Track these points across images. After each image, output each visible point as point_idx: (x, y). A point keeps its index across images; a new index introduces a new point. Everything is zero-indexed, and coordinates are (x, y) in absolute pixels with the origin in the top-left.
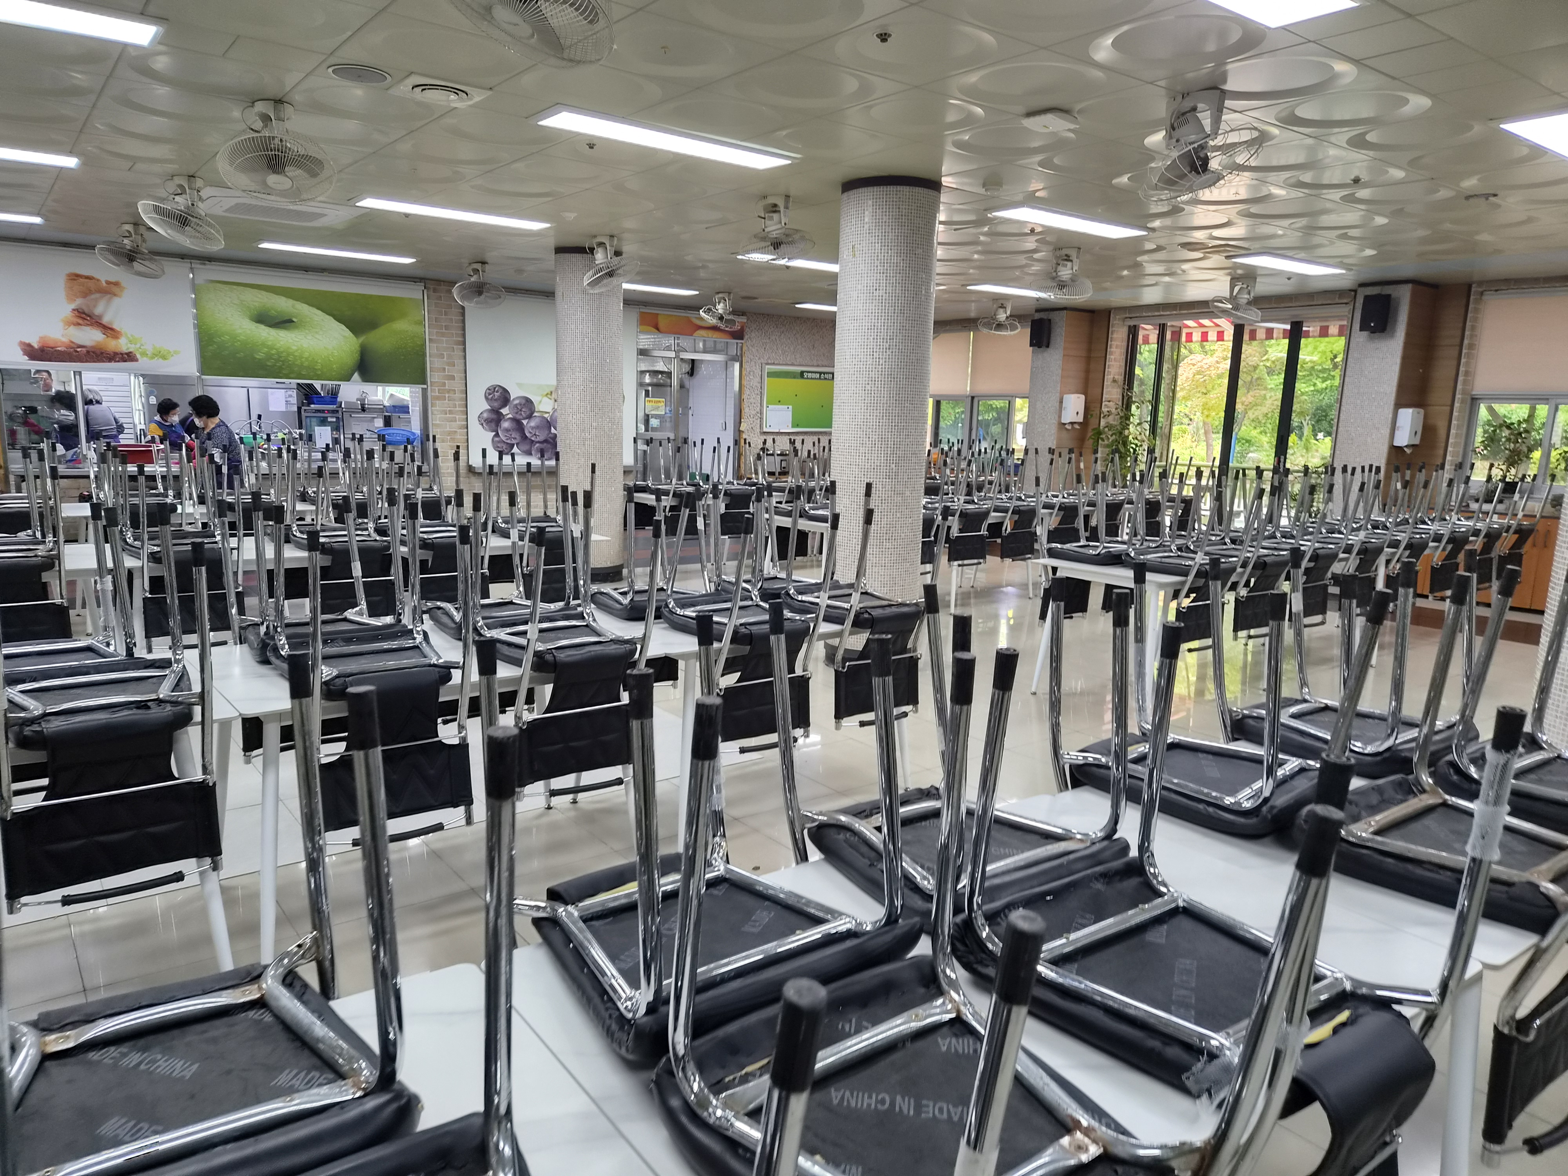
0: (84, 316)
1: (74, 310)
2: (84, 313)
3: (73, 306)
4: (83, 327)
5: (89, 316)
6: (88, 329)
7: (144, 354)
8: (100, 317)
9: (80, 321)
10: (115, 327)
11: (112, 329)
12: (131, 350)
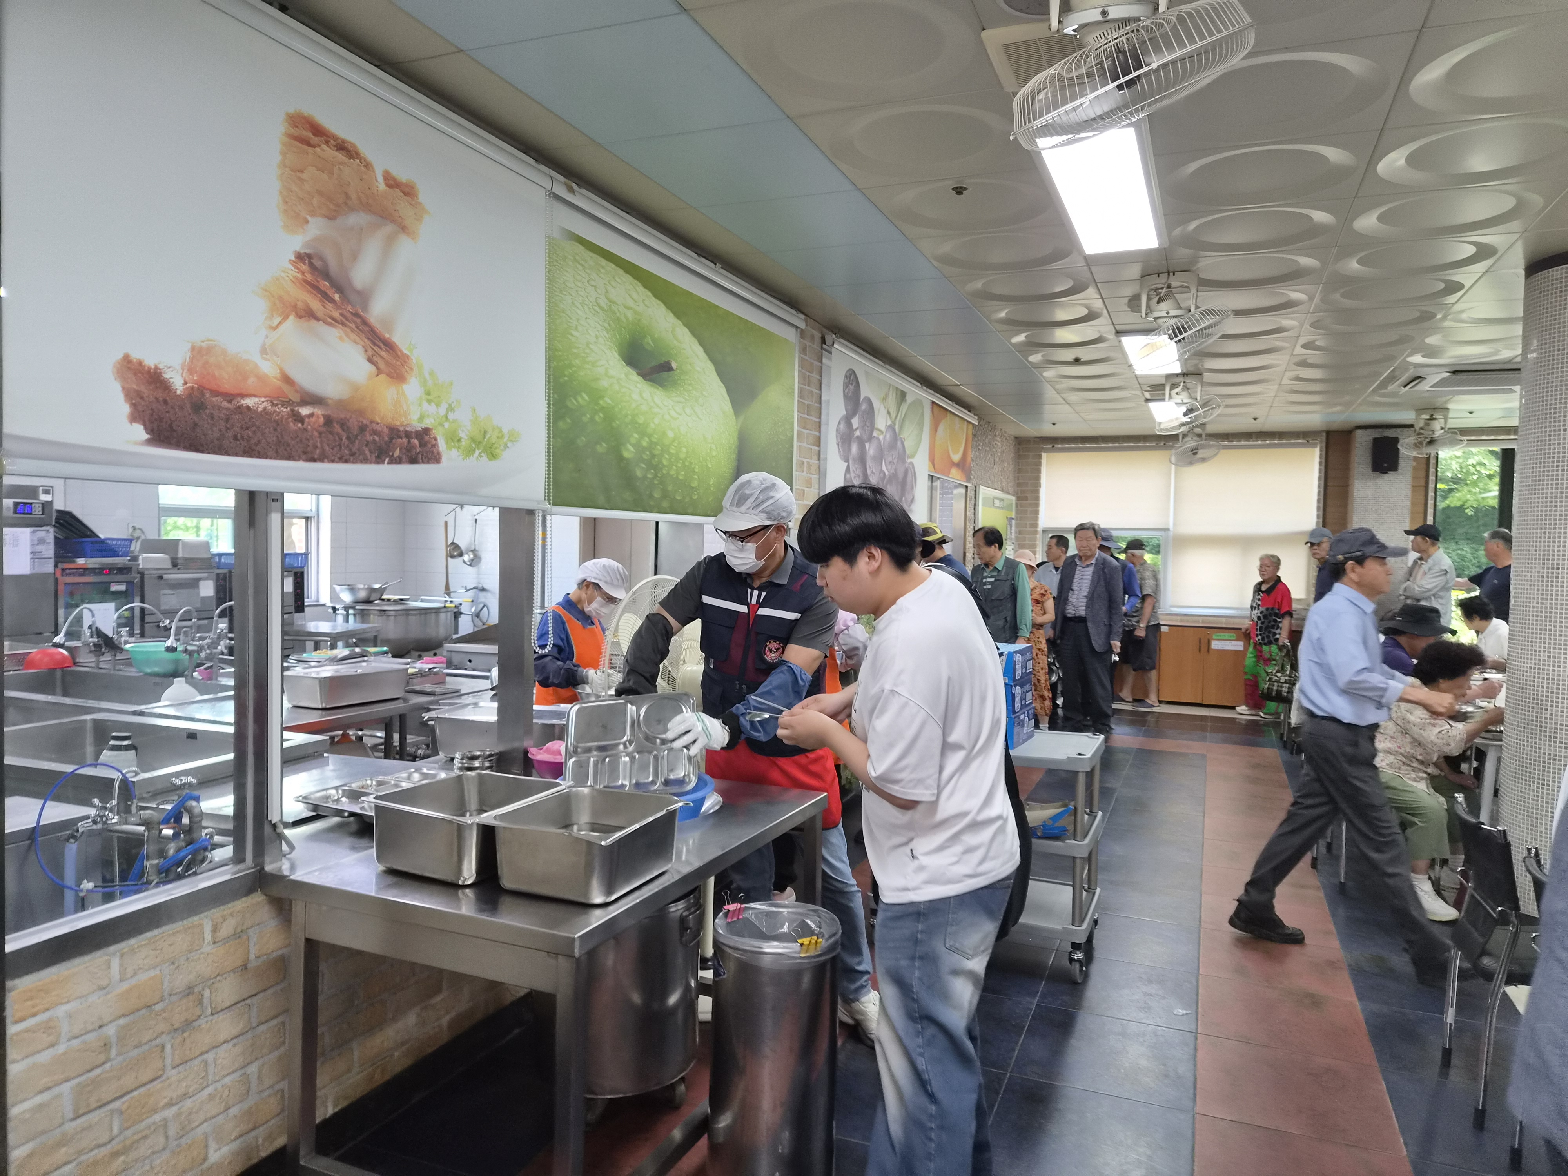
0: (325, 285)
1: (300, 257)
2: (325, 274)
3: (297, 242)
4: (321, 327)
5: (339, 289)
6: (333, 334)
7: (454, 439)
8: (365, 297)
9: (315, 304)
10: (397, 338)
11: (389, 346)
12: (428, 423)
